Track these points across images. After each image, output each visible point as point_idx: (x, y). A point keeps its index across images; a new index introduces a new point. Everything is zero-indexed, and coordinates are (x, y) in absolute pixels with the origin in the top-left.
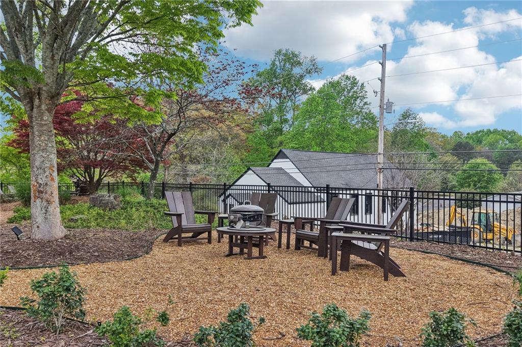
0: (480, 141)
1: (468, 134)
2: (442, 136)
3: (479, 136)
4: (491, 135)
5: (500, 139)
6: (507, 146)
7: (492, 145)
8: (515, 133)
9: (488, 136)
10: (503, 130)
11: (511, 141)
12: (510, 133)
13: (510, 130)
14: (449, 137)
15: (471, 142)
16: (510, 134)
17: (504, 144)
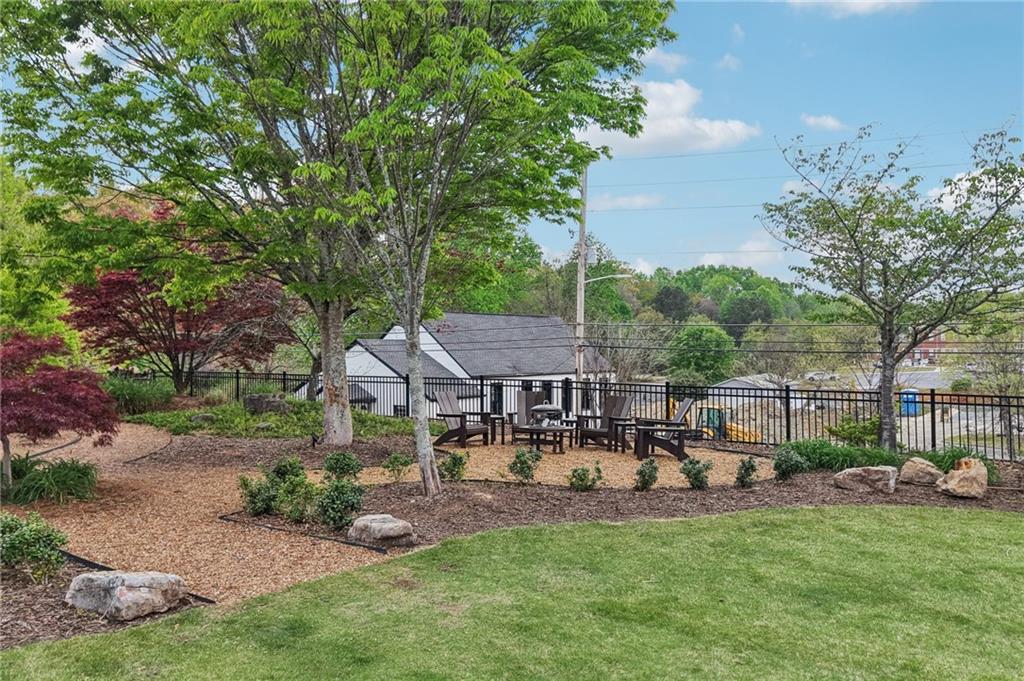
0: (697, 287)
1: (679, 273)
2: (637, 275)
3: (697, 277)
4: (716, 277)
5: (730, 283)
6: (740, 295)
7: (718, 293)
8: (752, 272)
9: (712, 277)
10: (734, 268)
11: (747, 287)
12: (743, 272)
13: (745, 268)
14: (649, 277)
15: (684, 287)
16: (744, 274)
17: (735, 291)
